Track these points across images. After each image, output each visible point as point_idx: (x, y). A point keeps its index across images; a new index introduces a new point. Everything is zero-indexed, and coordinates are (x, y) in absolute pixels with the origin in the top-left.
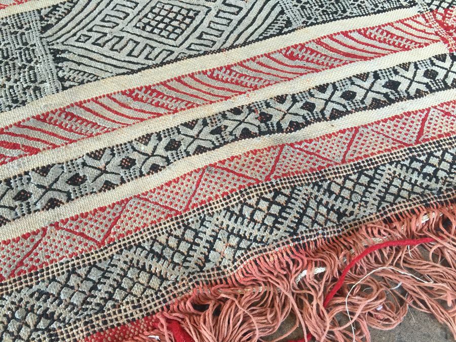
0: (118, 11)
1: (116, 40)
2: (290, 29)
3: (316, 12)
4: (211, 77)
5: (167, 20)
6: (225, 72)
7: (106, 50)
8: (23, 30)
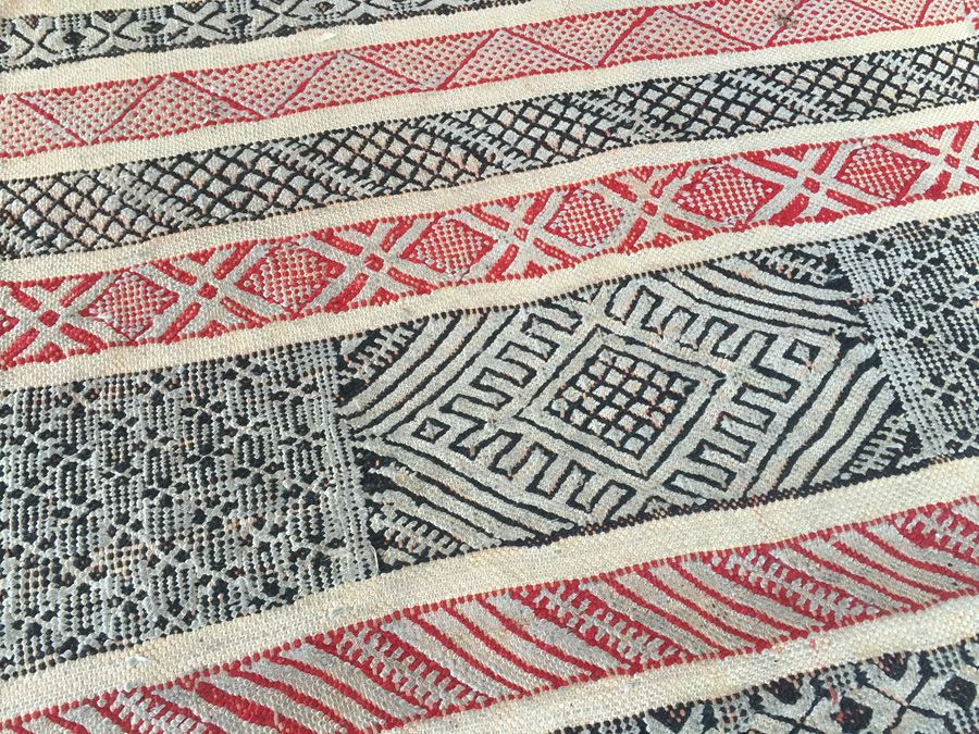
0: (511, 361)
1: (504, 441)
2: (916, 458)
4: (720, 570)
5: (620, 400)
6: (754, 561)
7: (479, 468)
8: (297, 392)
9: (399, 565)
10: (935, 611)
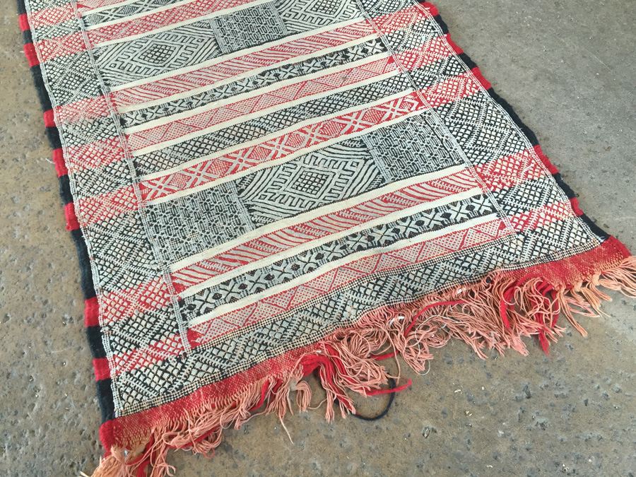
0: (281, 178)
1: (282, 196)
2: (384, 184)
3: (400, 172)
4: (338, 216)
5: (310, 183)
6: (346, 213)
7: (276, 203)
8: (227, 194)
9: (260, 226)
10: (389, 215)
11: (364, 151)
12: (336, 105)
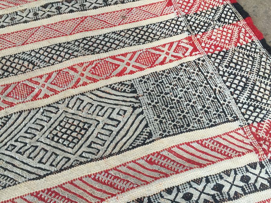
0: (37, 124)
1: (33, 148)
2: (151, 140)
3: (169, 124)
4: (94, 179)
5: (69, 132)
6: (104, 175)
7: (25, 157)
10: (153, 184)
11: (134, 97)
12: (112, 43)
